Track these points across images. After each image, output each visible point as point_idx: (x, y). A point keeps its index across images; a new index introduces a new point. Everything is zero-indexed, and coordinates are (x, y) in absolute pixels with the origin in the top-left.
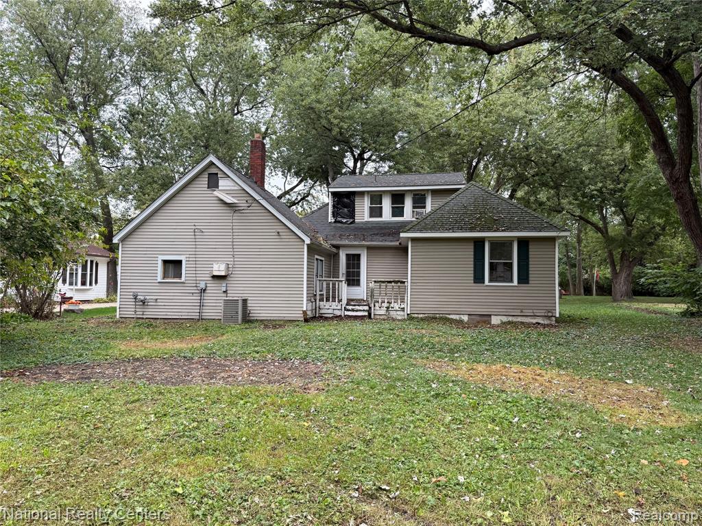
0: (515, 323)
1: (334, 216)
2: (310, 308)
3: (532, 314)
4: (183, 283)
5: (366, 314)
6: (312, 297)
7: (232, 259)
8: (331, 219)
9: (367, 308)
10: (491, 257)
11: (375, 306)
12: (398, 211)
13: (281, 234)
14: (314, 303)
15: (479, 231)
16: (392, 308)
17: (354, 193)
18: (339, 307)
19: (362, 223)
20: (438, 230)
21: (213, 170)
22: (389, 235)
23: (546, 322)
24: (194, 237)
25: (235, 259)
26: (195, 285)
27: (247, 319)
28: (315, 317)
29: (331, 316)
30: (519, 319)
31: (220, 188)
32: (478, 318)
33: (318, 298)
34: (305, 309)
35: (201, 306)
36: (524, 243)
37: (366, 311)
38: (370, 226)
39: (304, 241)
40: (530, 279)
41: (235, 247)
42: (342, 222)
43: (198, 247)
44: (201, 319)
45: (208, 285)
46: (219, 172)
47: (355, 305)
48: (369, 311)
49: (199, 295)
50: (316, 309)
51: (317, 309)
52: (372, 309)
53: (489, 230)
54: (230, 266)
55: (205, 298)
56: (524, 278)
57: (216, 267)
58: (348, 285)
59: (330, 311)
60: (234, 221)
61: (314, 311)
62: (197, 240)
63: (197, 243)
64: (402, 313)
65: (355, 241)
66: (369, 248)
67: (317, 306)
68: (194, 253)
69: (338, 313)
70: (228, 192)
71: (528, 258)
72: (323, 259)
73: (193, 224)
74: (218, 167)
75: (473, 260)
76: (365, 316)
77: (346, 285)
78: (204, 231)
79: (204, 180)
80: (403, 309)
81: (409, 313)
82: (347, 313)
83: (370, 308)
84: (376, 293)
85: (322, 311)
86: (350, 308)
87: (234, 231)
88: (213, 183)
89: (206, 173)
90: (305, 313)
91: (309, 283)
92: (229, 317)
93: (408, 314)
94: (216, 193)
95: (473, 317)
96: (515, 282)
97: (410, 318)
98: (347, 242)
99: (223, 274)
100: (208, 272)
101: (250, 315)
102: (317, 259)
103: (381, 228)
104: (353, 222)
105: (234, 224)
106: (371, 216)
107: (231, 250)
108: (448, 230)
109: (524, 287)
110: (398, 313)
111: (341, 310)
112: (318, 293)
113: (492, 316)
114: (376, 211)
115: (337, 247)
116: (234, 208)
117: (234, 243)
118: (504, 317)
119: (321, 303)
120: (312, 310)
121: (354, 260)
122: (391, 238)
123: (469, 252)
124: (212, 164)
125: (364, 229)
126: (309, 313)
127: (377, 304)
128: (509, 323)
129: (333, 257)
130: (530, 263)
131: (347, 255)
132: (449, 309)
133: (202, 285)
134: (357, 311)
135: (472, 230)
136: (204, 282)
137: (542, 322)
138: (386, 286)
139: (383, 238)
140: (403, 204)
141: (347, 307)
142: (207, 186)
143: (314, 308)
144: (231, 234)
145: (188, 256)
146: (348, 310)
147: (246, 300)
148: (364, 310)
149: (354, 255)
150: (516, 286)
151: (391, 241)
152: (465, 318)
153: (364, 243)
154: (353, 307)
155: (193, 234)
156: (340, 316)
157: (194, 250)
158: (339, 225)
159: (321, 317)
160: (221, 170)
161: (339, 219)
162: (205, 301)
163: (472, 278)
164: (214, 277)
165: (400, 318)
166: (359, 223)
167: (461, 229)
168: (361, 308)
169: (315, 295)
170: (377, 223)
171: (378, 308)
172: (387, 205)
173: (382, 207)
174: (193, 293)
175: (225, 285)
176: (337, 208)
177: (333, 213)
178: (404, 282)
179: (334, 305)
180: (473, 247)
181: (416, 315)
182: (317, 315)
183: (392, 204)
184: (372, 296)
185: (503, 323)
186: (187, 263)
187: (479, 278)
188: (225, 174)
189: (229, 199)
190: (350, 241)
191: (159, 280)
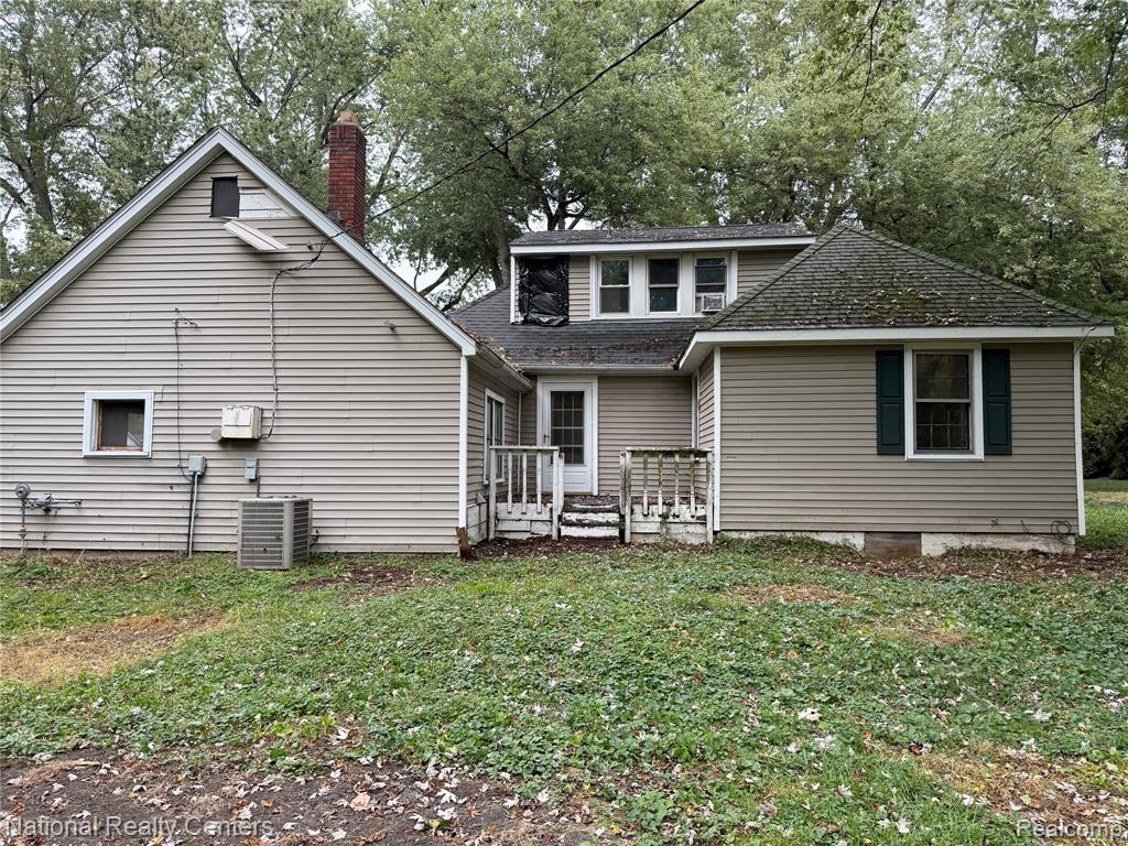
0: (979, 554)
1: (521, 310)
2: (474, 520)
3: (1020, 530)
4: (145, 458)
5: (615, 532)
6: (480, 494)
7: (273, 398)
8: (515, 316)
9: (613, 517)
10: (920, 390)
11: (632, 511)
12: (663, 298)
13: (399, 331)
14: (484, 507)
15: (894, 326)
16: (674, 516)
17: (564, 259)
18: (547, 517)
19: (585, 324)
20: (789, 325)
21: (226, 171)
22: (647, 349)
23: (1054, 548)
24: (174, 340)
25: (281, 398)
26: (176, 464)
27: (308, 552)
28: (485, 541)
29: (525, 536)
30: (988, 542)
31: (242, 215)
32: (888, 542)
33: (493, 492)
34: (462, 524)
35: (193, 517)
36: (997, 355)
37: (613, 525)
38: (604, 331)
39: (459, 349)
40: (1014, 443)
41: (279, 365)
42: (539, 323)
43: (185, 365)
44: (192, 552)
45: (210, 464)
46: (240, 176)
47: (585, 511)
48: (621, 525)
49: (188, 489)
50: (488, 521)
51: (492, 520)
52: (628, 519)
53: (918, 323)
54: (266, 414)
55: (202, 497)
56: (999, 443)
57: (228, 416)
58: (567, 462)
59: (523, 526)
60: (277, 299)
61: (484, 527)
62: (182, 348)
63: (182, 357)
64: (699, 529)
65: (573, 361)
66: (604, 379)
67: (492, 514)
68: (174, 381)
69: (542, 530)
70: (264, 226)
71: (1007, 393)
72: (502, 400)
73: (173, 308)
74: (238, 163)
75: (874, 397)
76: (611, 538)
77: (562, 462)
78: (199, 324)
79: (203, 195)
80: (702, 520)
81: (717, 528)
82: (566, 531)
83: (622, 517)
84: (636, 480)
85: (503, 526)
86: (573, 517)
87: (278, 323)
88: (225, 202)
89: (208, 177)
90: (462, 533)
91: (473, 456)
92: (258, 549)
93: (715, 533)
94: (232, 227)
95: (877, 538)
96: (979, 451)
97: (722, 542)
98: (554, 365)
99: (247, 434)
100: (209, 431)
101: (320, 541)
102: (490, 399)
103: (628, 335)
104: (565, 322)
105: (277, 307)
106: (605, 308)
107: (271, 373)
108: (816, 324)
109: (999, 462)
110: (691, 528)
111: (551, 521)
112: (494, 481)
113: (923, 535)
114: (616, 299)
115: (532, 376)
116: (279, 266)
117: (279, 356)
118: (953, 537)
119: (502, 506)
120: (480, 525)
121: (568, 407)
122: (653, 355)
123: (864, 378)
124: (222, 154)
125: (593, 337)
126: (473, 533)
127: (637, 508)
128: (965, 552)
129: (524, 399)
130: (1014, 404)
131: (554, 394)
132: (818, 520)
133: (195, 465)
134: (592, 525)
135: (875, 323)
136: (199, 458)
137: (1043, 548)
138: (661, 464)
139: (635, 356)
140: (676, 282)
141: (566, 515)
142: (209, 210)
143: (484, 519)
144: (269, 323)
145: (159, 389)
146: (569, 524)
147: (306, 503)
148: (608, 524)
149: (568, 394)
150: (980, 462)
151: (654, 362)
152: (858, 541)
153: (592, 366)
154: (581, 516)
155: (172, 332)
156: (549, 537)
157: (175, 373)
158: (534, 328)
159: (502, 540)
160: (247, 170)
161: (534, 316)
162: (201, 506)
163: (875, 443)
164: (228, 443)
165: (695, 541)
166: (577, 325)
167: (849, 322)
168: (599, 518)
169: (487, 486)
170: (620, 323)
171: (641, 518)
172: (639, 284)
173: (628, 289)
174: (171, 485)
175: (253, 464)
176: (529, 292)
177: (520, 302)
178: (704, 454)
179: (534, 510)
180: (874, 367)
181: (735, 535)
182: (492, 536)
183: (651, 282)
184: (626, 487)
185: (950, 553)
186: (158, 406)
187: (890, 444)
188: (256, 178)
189: (264, 242)
190: (561, 361)
191: (87, 452)
